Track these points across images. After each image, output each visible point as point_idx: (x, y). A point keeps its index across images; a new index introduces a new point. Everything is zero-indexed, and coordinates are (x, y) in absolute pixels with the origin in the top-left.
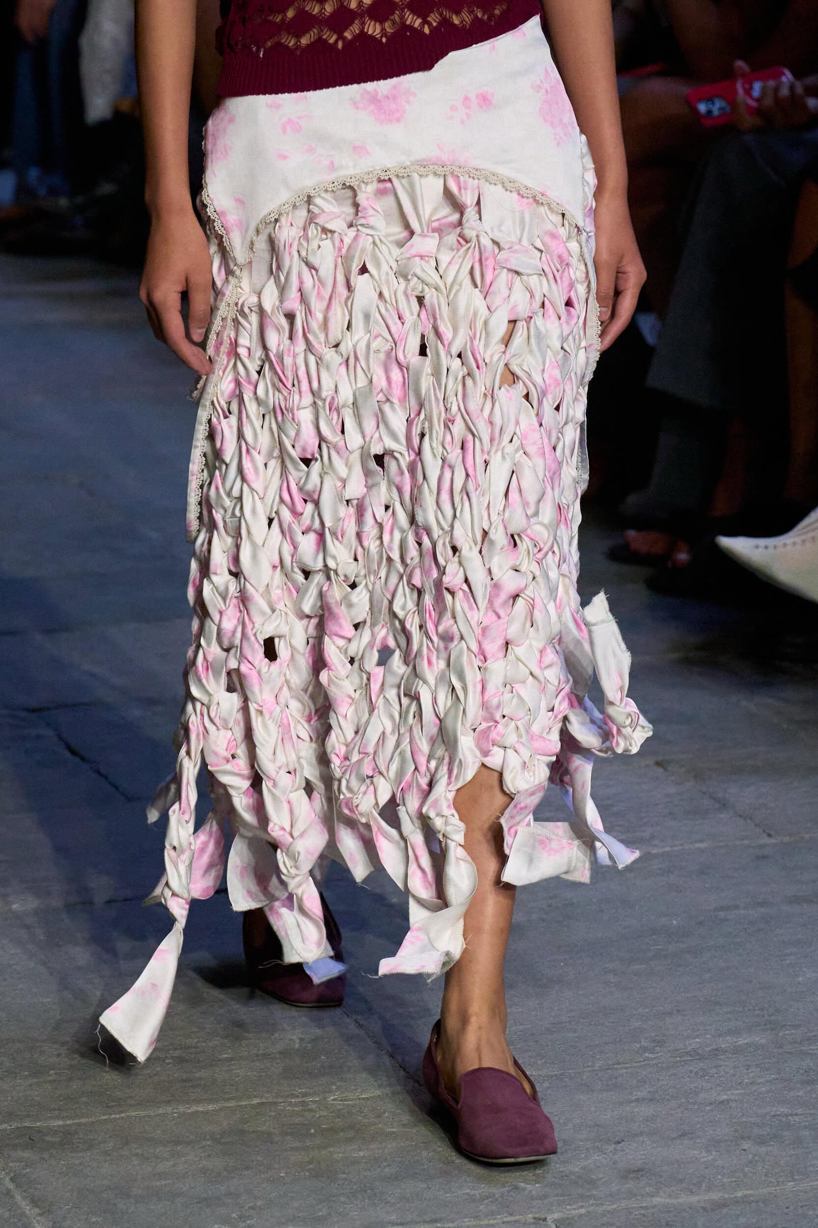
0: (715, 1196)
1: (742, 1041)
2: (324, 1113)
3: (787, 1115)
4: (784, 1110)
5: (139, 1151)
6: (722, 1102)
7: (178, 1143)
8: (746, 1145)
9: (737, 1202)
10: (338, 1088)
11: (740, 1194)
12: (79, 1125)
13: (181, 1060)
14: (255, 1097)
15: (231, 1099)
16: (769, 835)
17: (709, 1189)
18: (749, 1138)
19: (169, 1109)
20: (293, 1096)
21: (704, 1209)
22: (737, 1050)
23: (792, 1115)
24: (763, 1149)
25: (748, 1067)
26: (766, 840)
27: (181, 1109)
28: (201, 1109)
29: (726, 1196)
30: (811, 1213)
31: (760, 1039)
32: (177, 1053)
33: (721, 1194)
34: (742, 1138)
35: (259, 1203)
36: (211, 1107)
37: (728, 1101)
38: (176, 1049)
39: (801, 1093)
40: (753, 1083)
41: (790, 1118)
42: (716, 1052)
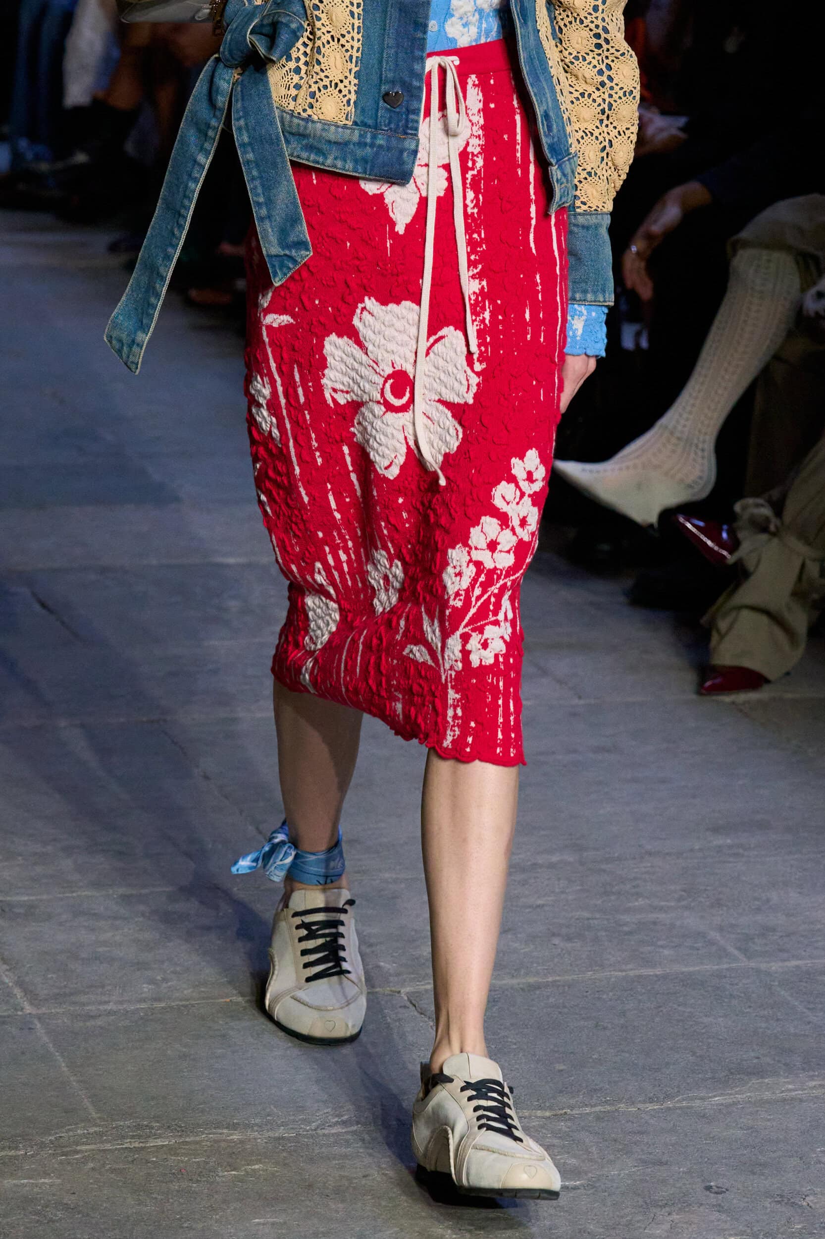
0: (532, 980)
1: (555, 858)
3: (588, 919)
4: (586, 914)
5: (86, 924)
6: (538, 906)
7: (115, 918)
8: (556, 941)
9: (547, 985)
11: (550, 979)
12: (41, 900)
16: (580, 698)
17: (527, 974)
18: (559, 935)
19: (111, 892)
21: (523, 989)
22: (551, 866)
23: (593, 919)
24: (569, 945)
25: (559, 879)
26: (576, 701)
27: (120, 891)
28: (136, 892)
29: (540, 980)
30: (605, 997)
31: (569, 857)
33: (536, 979)
34: (554, 935)
35: (178, 969)
36: (144, 891)
37: (543, 905)
39: (599, 902)
40: (562, 892)
41: (591, 921)
42: (535, 866)
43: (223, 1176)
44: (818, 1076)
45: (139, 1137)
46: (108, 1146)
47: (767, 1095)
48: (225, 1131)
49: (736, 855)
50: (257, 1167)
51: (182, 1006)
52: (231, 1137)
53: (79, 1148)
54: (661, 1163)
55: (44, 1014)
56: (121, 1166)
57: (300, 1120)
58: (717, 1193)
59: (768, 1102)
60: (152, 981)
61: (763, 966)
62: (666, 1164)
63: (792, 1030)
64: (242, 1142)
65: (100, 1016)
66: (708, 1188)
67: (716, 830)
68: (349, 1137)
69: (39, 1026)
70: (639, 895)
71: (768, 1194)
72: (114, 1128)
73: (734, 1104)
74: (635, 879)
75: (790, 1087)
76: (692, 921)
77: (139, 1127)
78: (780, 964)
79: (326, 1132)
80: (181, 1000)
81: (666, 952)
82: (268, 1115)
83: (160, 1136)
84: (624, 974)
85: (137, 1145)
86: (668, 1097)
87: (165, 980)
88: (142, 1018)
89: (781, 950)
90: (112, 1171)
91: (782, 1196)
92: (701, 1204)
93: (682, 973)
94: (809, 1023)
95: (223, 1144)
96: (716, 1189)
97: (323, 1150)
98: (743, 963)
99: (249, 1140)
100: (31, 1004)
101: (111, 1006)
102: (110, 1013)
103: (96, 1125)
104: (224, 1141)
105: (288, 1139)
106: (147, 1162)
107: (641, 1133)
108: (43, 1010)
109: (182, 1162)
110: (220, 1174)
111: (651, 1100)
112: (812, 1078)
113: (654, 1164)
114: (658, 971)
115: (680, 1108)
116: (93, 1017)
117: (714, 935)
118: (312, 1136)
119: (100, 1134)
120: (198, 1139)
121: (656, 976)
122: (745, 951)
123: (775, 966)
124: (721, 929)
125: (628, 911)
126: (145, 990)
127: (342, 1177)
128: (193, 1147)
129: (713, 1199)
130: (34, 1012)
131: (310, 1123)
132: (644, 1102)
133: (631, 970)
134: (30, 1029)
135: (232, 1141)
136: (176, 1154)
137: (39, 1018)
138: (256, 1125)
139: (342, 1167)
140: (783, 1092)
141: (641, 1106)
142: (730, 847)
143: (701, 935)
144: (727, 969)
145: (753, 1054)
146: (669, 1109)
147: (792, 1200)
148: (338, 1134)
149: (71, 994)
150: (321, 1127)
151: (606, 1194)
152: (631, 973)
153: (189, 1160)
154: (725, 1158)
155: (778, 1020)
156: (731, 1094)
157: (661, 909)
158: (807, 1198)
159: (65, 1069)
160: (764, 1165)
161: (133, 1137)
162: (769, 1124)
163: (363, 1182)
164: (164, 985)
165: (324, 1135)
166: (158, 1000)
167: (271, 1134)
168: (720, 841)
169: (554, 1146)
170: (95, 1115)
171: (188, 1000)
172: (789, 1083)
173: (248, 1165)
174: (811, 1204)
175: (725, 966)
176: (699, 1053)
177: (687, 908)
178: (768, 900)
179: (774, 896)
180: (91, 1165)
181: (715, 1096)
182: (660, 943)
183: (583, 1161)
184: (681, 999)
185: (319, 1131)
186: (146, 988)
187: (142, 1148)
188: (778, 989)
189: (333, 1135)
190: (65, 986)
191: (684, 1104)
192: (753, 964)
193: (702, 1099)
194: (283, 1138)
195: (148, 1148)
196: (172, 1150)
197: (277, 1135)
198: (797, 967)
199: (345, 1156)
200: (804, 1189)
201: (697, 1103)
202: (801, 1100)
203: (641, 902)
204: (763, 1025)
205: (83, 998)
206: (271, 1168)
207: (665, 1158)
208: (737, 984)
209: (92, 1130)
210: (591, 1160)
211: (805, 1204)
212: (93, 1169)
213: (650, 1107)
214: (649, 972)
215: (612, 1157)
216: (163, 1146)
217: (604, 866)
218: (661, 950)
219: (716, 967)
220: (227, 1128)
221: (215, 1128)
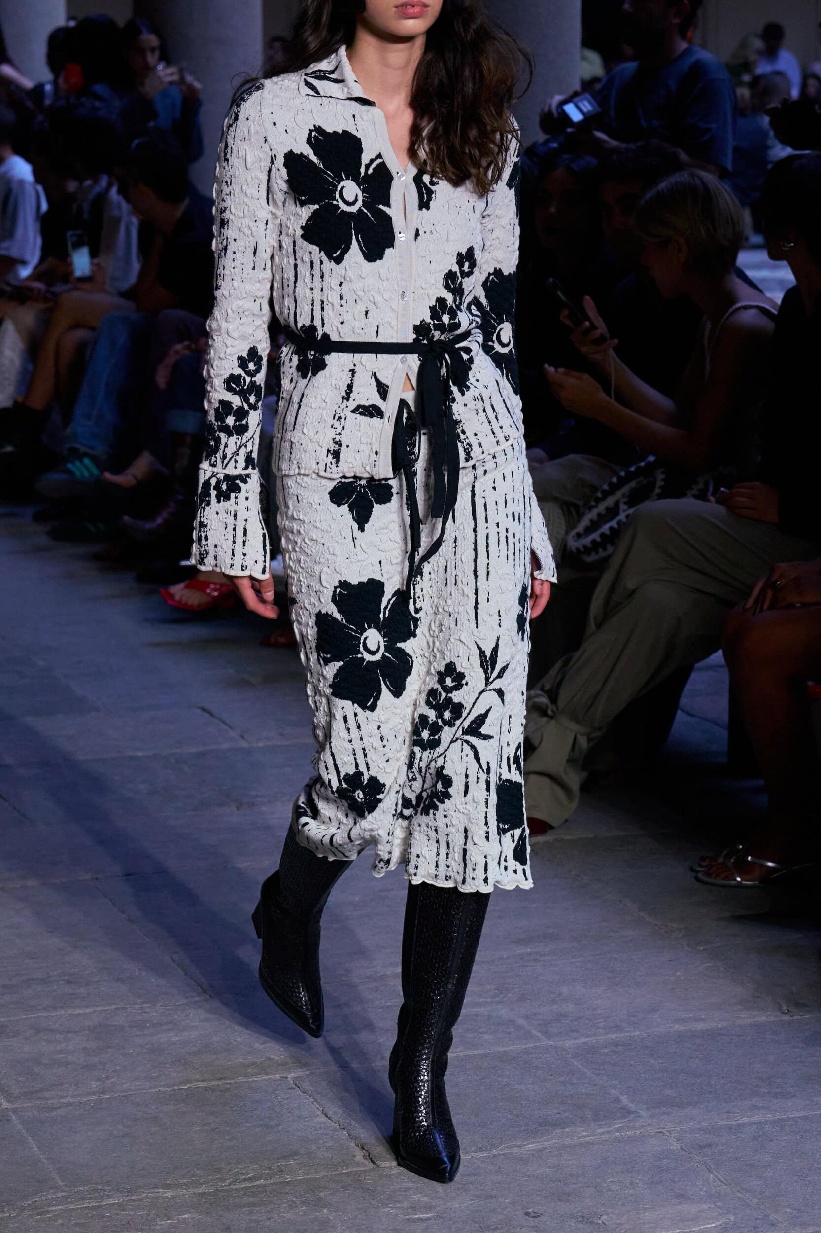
43: (161, 1225)
44: (605, 1124)
45: (95, 1198)
46: (72, 1207)
47: (567, 1141)
48: (160, 1190)
49: (535, 960)
50: (186, 1216)
51: (123, 1096)
52: (166, 1194)
53: (50, 1209)
54: (491, 1197)
55: (18, 1108)
56: (83, 1221)
57: (217, 1178)
58: (534, 1217)
59: (569, 1146)
60: (99, 1079)
61: (559, 1043)
62: (495, 1197)
63: (584, 1091)
64: (174, 1197)
65: (60, 1107)
66: (527, 1214)
67: (519, 942)
68: (255, 1190)
69: (14, 1117)
71: (572, 1216)
72: (76, 1192)
73: (544, 1149)
75: (584, 1134)
76: (504, 1012)
77: (95, 1190)
78: (573, 1041)
79: (237, 1187)
80: (122, 1092)
81: (486, 1037)
82: (193, 1176)
83: (112, 1197)
84: (455, 1055)
85: (94, 1205)
86: (493, 1146)
87: (108, 1077)
88: (93, 1107)
89: (572, 1031)
90: (77, 1225)
91: (583, 1217)
92: (523, 1226)
93: (499, 1052)
94: (595, 1085)
95: (160, 1200)
96: (534, 1215)
97: (236, 1200)
98: (546, 1042)
99: (179, 1196)
100: (9, 1101)
101: (69, 1099)
102: (68, 1105)
103: (63, 1191)
104: (160, 1197)
105: (209, 1193)
106: (103, 1217)
107: (474, 1175)
108: (17, 1105)
109: (129, 1215)
110: (159, 1223)
111: (481, 1150)
112: (600, 1126)
113: (486, 1197)
114: (481, 1052)
115: (504, 1154)
116: (55, 1109)
117: (521, 1022)
118: (227, 1191)
119: (66, 1198)
120: (139, 1197)
121: (480, 1055)
122: (546, 1033)
123: (568, 1043)
124: (527, 1017)
126: (94, 1085)
127: (251, 1220)
128: (136, 1203)
129: (531, 1222)
130: (10, 1107)
131: (224, 1180)
132: (476, 1151)
133: (461, 1051)
134: (8, 1120)
135: (167, 1197)
136: (123, 1211)
137: (15, 1111)
138: (184, 1184)
139: (251, 1213)
140: (579, 1138)
141: (473, 1154)
142: (530, 954)
143: (511, 1022)
144: (533, 1048)
145: (555, 1111)
146: (495, 1156)
147: (591, 1220)
148: (246, 1188)
149: (37, 1092)
150: (234, 1182)
151: (451, 1222)
152: (461, 1054)
153: (134, 1214)
154: (539, 1191)
155: (573, 1084)
156: (540, 1142)
157: (480, 1005)
158: (602, 1218)
159: (36, 1149)
160: (569, 1194)
161: (91, 1198)
162: (570, 1162)
163: (267, 1223)
164: (108, 1082)
165: (236, 1189)
166: (104, 1093)
167: (196, 1191)
168: (520, 950)
169: (410, 1188)
170: (60, 1183)
171: (127, 1092)
172: (583, 1131)
173: (179, 1215)
174: (605, 1222)
175: (532, 1045)
176: (515, 1112)
177: (500, 1002)
178: (560, 994)
179: (565, 990)
180: (60, 1221)
181: (529, 1144)
182: (481, 1030)
183: (433, 1198)
184: (499, 1072)
185: (232, 1187)
186: (94, 1084)
187: (98, 1207)
188: (572, 1060)
189: (242, 1188)
190: (32, 1086)
191: (505, 1151)
192: (552, 1043)
193: (519, 1146)
194: (204, 1193)
195: (103, 1206)
196: (121, 1206)
197: (200, 1191)
198: (585, 1043)
199: (253, 1205)
200: (599, 1211)
201: (516, 1150)
202: (593, 1144)
204: (563, 1088)
205: (47, 1095)
206: (198, 1217)
207: (493, 1193)
208: (540, 1058)
209: (60, 1194)
210: (438, 1198)
211: (600, 1222)
212: (62, 1224)
213: (481, 1154)
214: (476, 1052)
215: (454, 1194)
216: (114, 1204)
218: (482, 1035)
219: (524, 1046)
220: (162, 1188)
221: (153, 1188)
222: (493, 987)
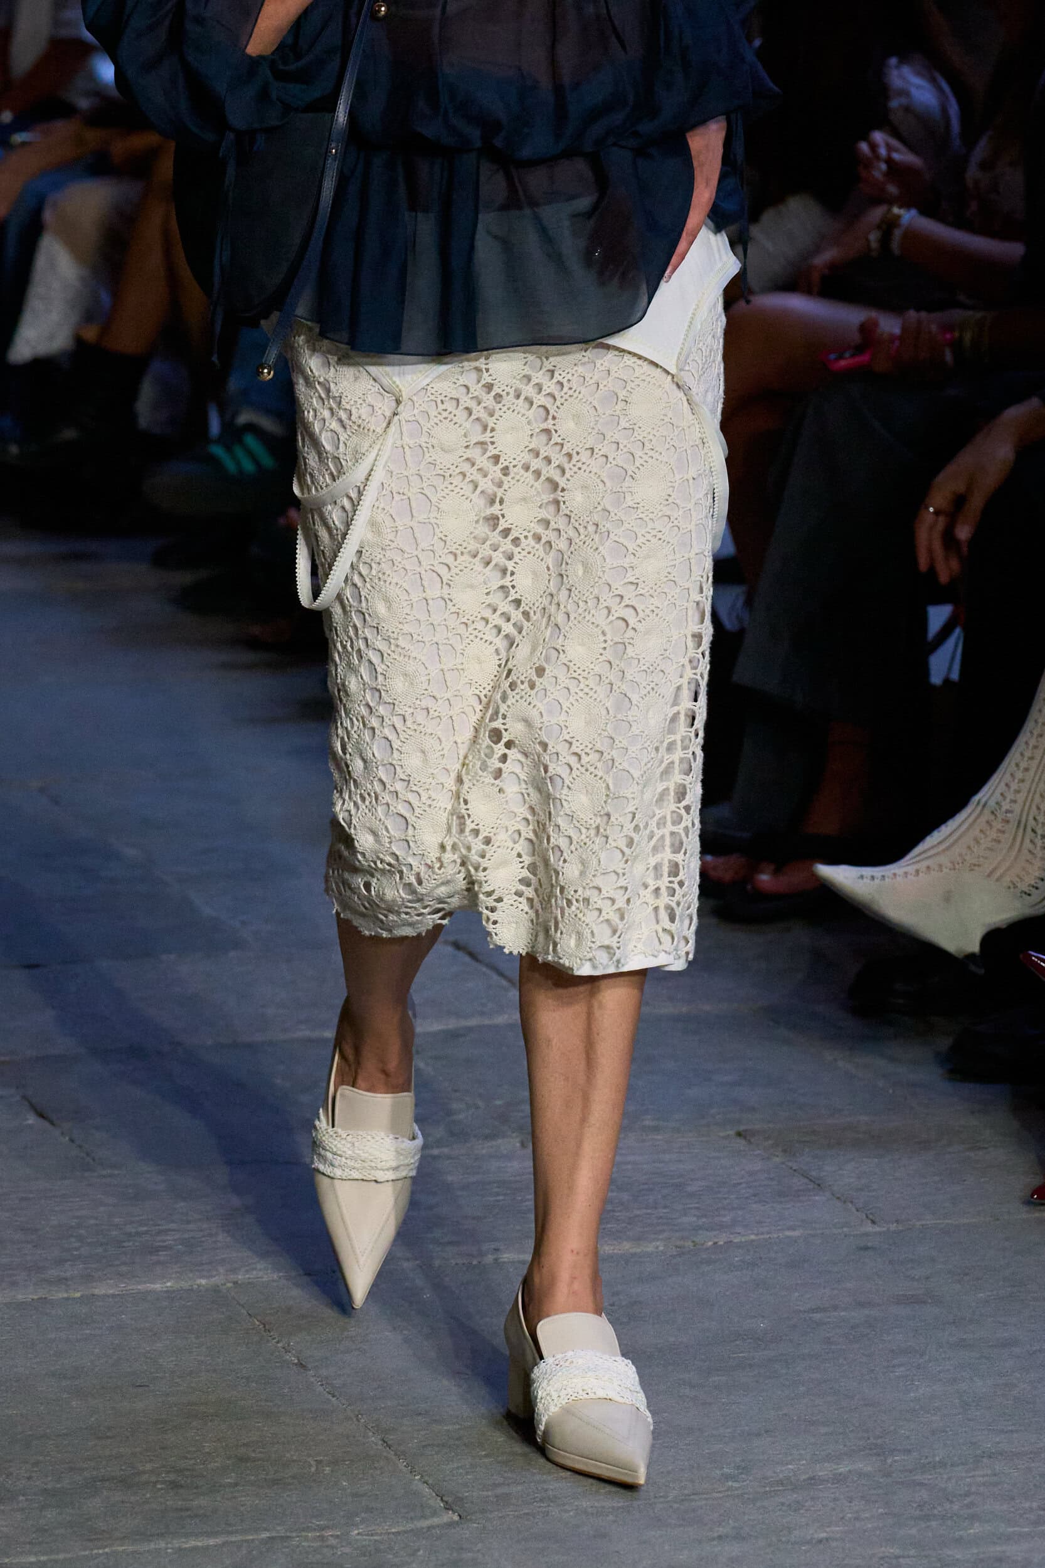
1: (842, 1469)
2: (347, 1550)
3: (897, 1557)
4: (894, 1551)
6: (820, 1541)
10: (363, 1521)
12: (55, 1561)
13: (175, 1485)
14: (266, 1530)
15: (237, 1532)
16: (874, 1222)
19: (162, 1545)
20: (308, 1529)
22: (839, 1479)
23: (903, 1557)
25: (851, 1500)
26: (868, 1228)
27: (176, 1543)
28: (200, 1544)
31: (865, 1466)
32: (172, 1477)
36: (212, 1542)
37: (827, 1539)
38: (168, 1472)
39: (914, 1531)
40: (856, 1519)
41: (901, 1560)
42: (813, 1481)
70: (973, 1518)
74: (967, 1494)
125: (959, 1541)
157: (1008, 1538)
203: (976, 1529)
217: (918, 1477)
222: (1035, 1505)
